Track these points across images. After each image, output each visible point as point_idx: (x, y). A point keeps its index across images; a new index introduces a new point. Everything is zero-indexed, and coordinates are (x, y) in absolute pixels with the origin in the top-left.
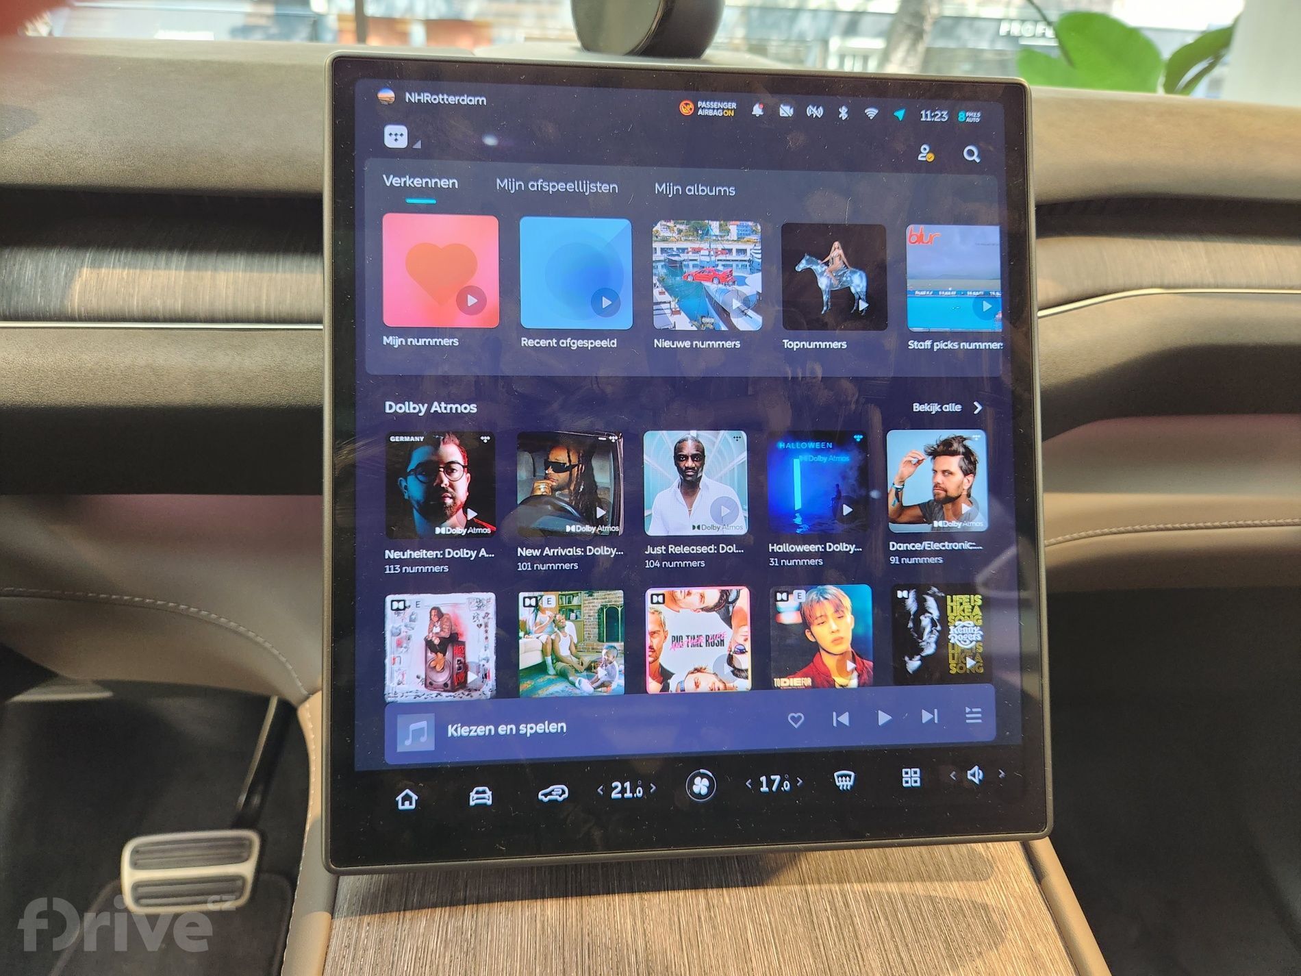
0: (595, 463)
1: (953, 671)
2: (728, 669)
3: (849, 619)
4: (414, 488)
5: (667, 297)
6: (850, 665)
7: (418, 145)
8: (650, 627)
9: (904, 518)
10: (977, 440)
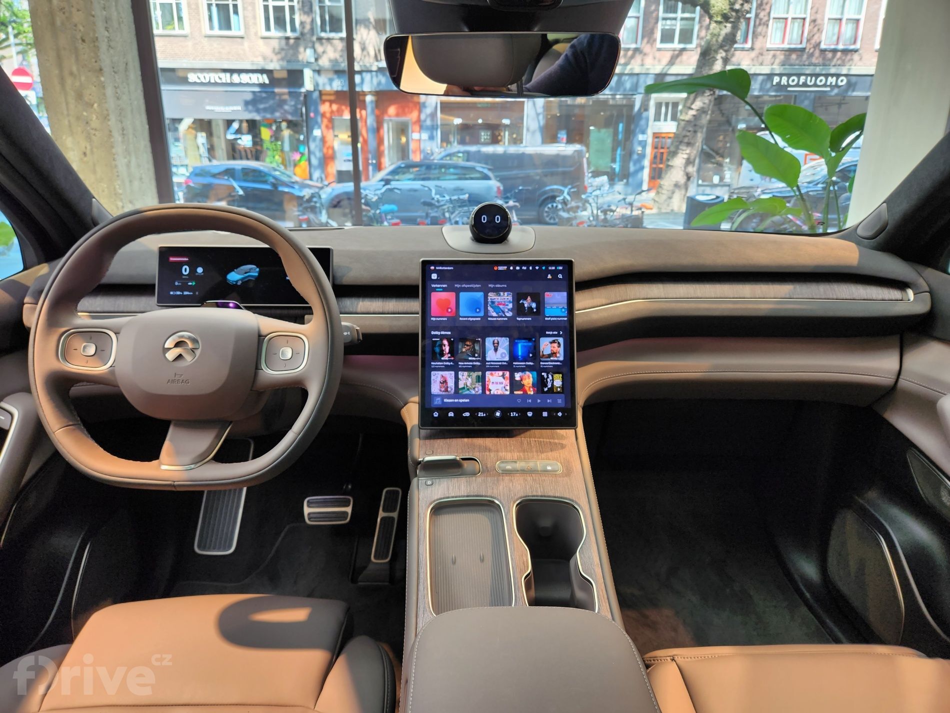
0: (475, 345)
1: (555, 391)
2: (504, 389)
3: (531, 379)
4: (437, 350)
5: (491, 309)
6: (531, 389)
7: (439, 278)
8: (487, 380)
9: (544, 357)
10: (561, 340)
